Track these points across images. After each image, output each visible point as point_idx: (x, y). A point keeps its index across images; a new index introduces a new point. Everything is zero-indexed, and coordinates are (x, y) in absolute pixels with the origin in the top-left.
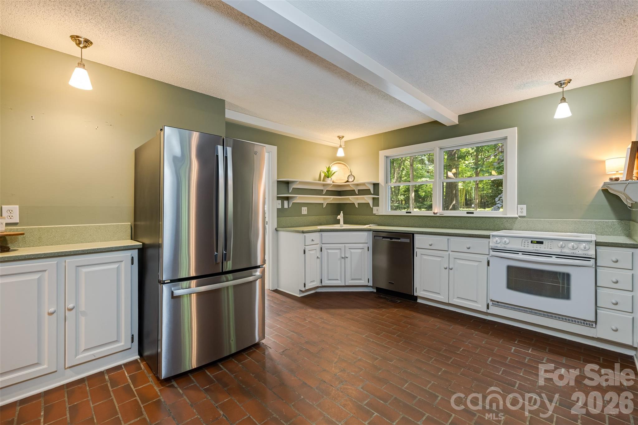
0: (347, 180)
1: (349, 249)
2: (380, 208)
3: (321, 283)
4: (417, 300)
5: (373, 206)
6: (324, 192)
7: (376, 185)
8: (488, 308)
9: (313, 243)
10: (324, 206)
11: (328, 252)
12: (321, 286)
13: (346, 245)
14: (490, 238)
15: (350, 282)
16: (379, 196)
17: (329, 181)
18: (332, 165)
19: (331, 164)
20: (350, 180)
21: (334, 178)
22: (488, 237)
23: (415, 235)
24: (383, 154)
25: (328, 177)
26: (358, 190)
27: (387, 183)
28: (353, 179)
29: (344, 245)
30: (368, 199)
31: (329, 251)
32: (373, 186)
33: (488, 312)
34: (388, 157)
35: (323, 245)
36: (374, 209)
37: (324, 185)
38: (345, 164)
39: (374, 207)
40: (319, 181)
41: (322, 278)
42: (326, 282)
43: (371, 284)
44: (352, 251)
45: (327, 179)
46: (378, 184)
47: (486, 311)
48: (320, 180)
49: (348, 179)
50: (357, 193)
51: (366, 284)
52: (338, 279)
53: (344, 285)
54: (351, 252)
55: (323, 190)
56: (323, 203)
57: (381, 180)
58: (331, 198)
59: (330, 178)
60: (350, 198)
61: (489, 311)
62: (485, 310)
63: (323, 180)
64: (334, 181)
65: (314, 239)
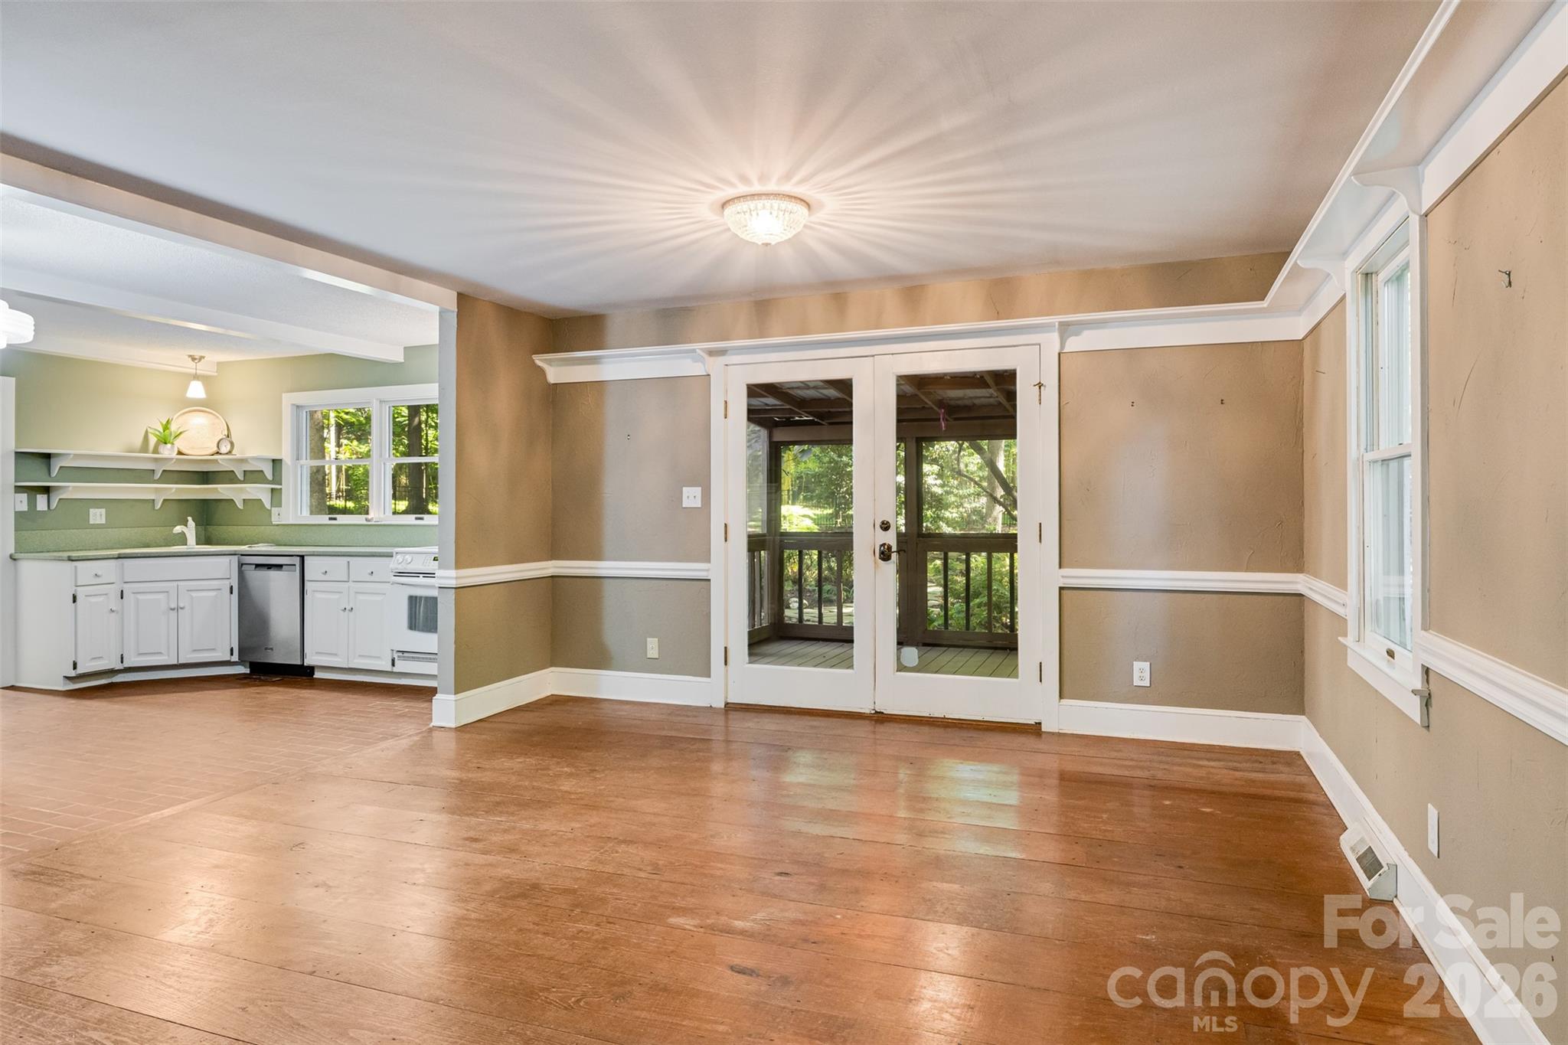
0: (215, 449)
1: (188, 591)
2: (282, 510)
3: (122, 662)
4: (314, 674)
5: (271, 507)
6: (158, 475)
7: (276, 463)
8: (393, 665)
9: (98, 581)
10: (158, 506)
11: (138, 600)
12: (122, 668)
13: (180, 583)
14: (392, 556)
15: (188, 656)
16: (281, 484)
17: (167, 452)
18: (179, 416)
19: (175, 414)
20: (224, 449)
21: (179, 444)
22: (390, 555)
23: (305, 557)
24: (289, 399)
25: (166, 443)
26: (244, 471)
27: (298, 459)
28: (229, 447)
29: (175, 584)
30: (258, 491)
31: (140, 597)
32: (271, 464)
33: (394, 671)
34: (302, 406)
35: (125, 585)
36: (273, 512)
37: (156, 460)
38: (211, 411)
39: (273, 509)
40: (141, 451)
41: (123, 651)
42: (133, 659)
43: (235, 658)
44: (194, 594)
45: (162, 448)
46: (281, 460)
47: (390, 670)
48: (144, 447)
49: (218, 447)
50: (240, 478)
51: (227, 657)
52: (161, 653)
53: (176, 663)
54: (192, 597)
55: (154, 470)
56: (154, 500)
57: (286, 454)
58: (171, 489)
59: (169, 446)
60: (219, 490)
61: (395, 669)
62: (389, 668)
63: (156, 451)
64: (184, 451)
65: (99, 573)
